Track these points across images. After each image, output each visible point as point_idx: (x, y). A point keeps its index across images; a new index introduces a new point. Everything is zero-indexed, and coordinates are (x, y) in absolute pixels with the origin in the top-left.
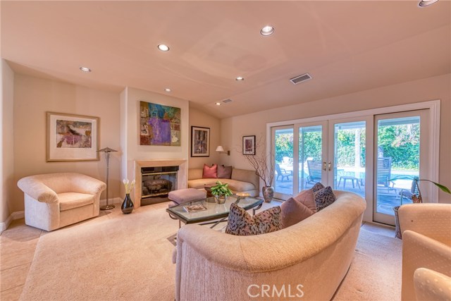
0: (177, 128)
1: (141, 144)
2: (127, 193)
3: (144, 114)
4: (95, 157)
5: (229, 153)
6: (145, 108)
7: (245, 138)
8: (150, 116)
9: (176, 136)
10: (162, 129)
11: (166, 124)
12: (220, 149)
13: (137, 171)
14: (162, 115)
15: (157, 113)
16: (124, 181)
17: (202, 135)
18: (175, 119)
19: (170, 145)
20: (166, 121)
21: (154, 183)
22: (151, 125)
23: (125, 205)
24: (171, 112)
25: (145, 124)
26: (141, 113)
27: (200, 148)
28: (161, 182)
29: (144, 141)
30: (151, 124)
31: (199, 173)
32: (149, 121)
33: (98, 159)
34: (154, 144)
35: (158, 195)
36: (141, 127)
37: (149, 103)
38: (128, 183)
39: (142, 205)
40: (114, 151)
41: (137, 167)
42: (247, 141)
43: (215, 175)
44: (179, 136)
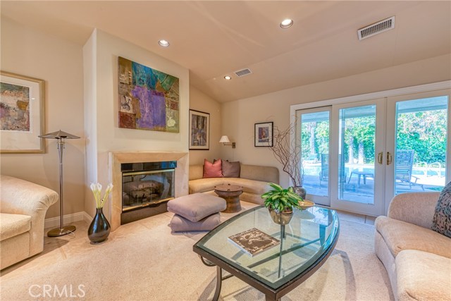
0: (175, 106)
1: (121, 126)
2: (97, 206)
3: (125, 79)
4: (38, 148)
5: (234, 145)
6: (127, 69)
7: (258, 126)
8: (134, 83)
9: (174, 118)
10: (153, 106)
11: (159, 98)
12: (225, 139)
13: (114, 171)
14: (154, 84)
15: (145, 79)
16: (93, 187)
17: (200, 122)
18: (172, 92)
19: (164, 131)
20: (160, 94)
21: (141, 187)
22: (137, 98)
23: (95, 227)
24: (166, 81)
25: (127, 94)
26: (119, 76)
27: (198, 138)
28: (150, 185)
29: (126, 121)
30: (137, 96)
31: (199, 171)
32: (134, 92)
33: (44, 149)
34: (142, 127)
35: (148, 205)
36: (120, 98)
37: (133, 62)
38: (100, 189)
39: (123, 222)
40: (72, 137)
41: (115, 164)
42: (261, 130)
43: (220, 173)
44: (176, 118)
